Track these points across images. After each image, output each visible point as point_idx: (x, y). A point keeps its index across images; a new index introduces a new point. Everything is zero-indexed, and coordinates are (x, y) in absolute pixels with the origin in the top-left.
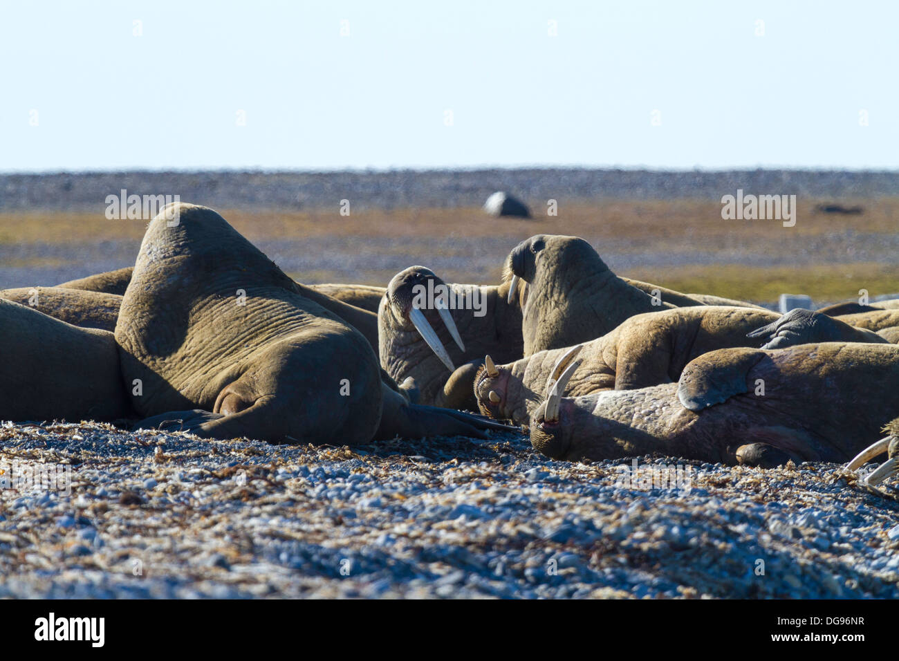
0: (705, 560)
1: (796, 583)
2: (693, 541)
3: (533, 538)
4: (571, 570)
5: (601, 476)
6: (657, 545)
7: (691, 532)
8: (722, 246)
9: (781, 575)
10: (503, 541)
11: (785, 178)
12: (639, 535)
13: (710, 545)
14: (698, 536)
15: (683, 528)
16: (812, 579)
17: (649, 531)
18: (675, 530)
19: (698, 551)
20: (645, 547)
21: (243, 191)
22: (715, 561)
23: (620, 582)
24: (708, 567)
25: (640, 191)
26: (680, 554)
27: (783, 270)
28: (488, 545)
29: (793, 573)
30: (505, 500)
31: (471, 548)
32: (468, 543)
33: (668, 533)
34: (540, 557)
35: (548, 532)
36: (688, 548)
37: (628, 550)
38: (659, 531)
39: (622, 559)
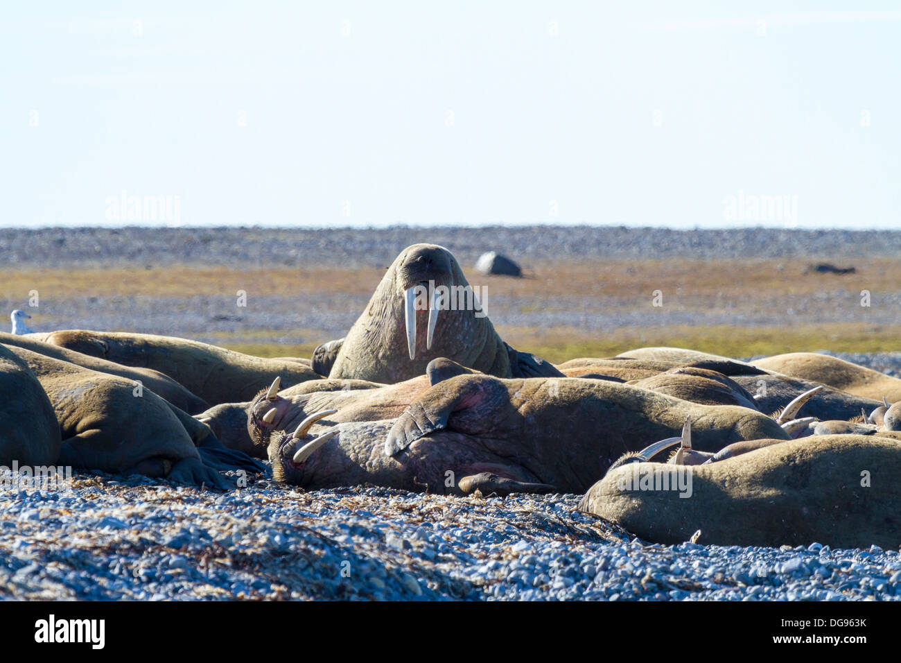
0: (301, 564)
1: (380, 584)
2: (292, 547)
3: (154, 543)
4: (179, 570)
5: (309, 503)
6: (259, 551)
7: (291, 539)
8: (711, 306)
9: (367, 577)
10: (126, 546)
11: (782, 238)
12: (246, 541)
13: (307, 551)
14: (297, 543)
15: (285, 536)
16: (396, 580)
17: (254, 538)
18: (277, 539)
19: (295, 556)
20: (249, 552)
21: (236, 247)
22: (310, 565)
23: (221, 581)
24: (303, 570)
25: (635, 250)
26: (279, 559)
27: (768, 330)
28: (111, 550)
29: (378, 575)
30: (153, 514)
31: (96, 552)
32: (95, 548)
33: (270, 540)
34: (153, 560)
35: (167, 539)
36: (287, 553)
37: (234, 555)
38: (263, 539)
39: (228, 562)
